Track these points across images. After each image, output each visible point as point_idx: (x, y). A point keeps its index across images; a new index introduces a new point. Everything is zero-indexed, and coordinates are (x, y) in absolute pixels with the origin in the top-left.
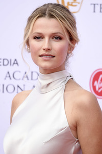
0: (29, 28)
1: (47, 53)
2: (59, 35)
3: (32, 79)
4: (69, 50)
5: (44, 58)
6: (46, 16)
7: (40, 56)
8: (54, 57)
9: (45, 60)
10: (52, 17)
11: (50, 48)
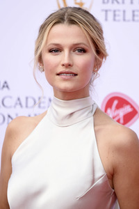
0: (42, 39)
1: (67, 70)
2: (83, 46)
3: (27, 106)
4: (95, 67)
5: (63, 76)
6: (65, 22)
7: (58, 74)
8: (76, 75)
9: (65, 80)
10: (73, 23)
11: (71, 63)
